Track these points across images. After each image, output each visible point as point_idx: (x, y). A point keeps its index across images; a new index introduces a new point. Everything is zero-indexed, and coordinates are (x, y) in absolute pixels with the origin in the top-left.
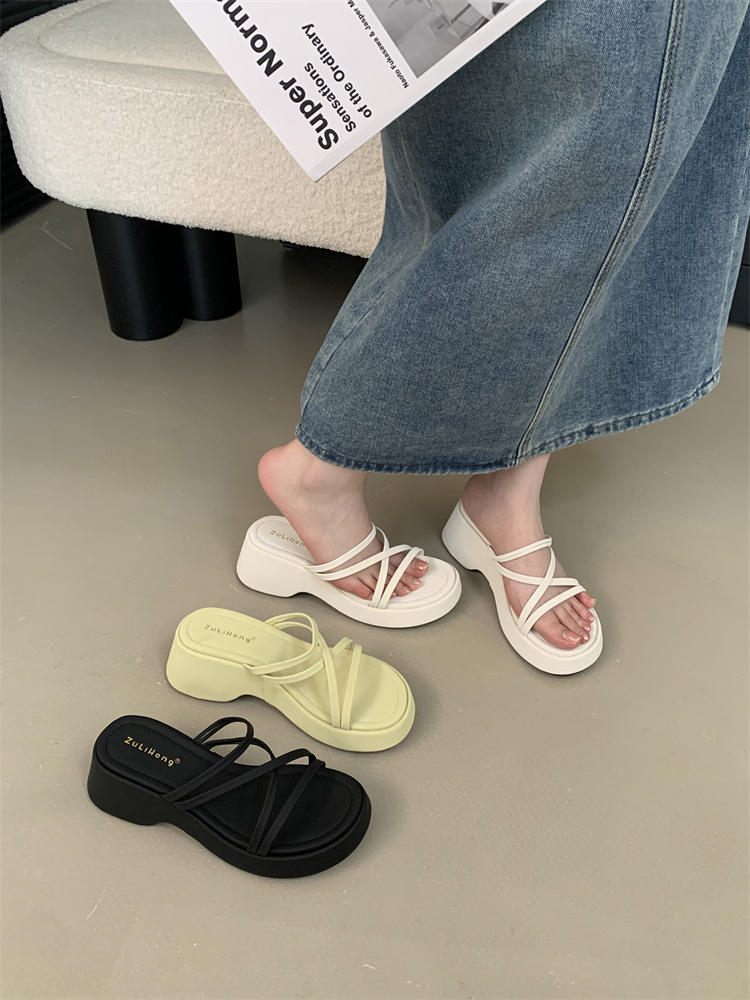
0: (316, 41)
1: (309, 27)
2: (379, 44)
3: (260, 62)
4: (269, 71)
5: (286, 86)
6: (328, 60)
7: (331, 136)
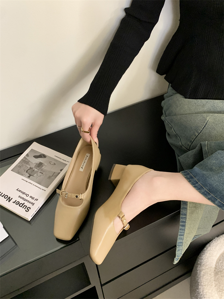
0: (20, 191)
1: (18, 189)
2: (36, 186)
4: (9, 201)
5: (14, 202)
6: (24, 193)
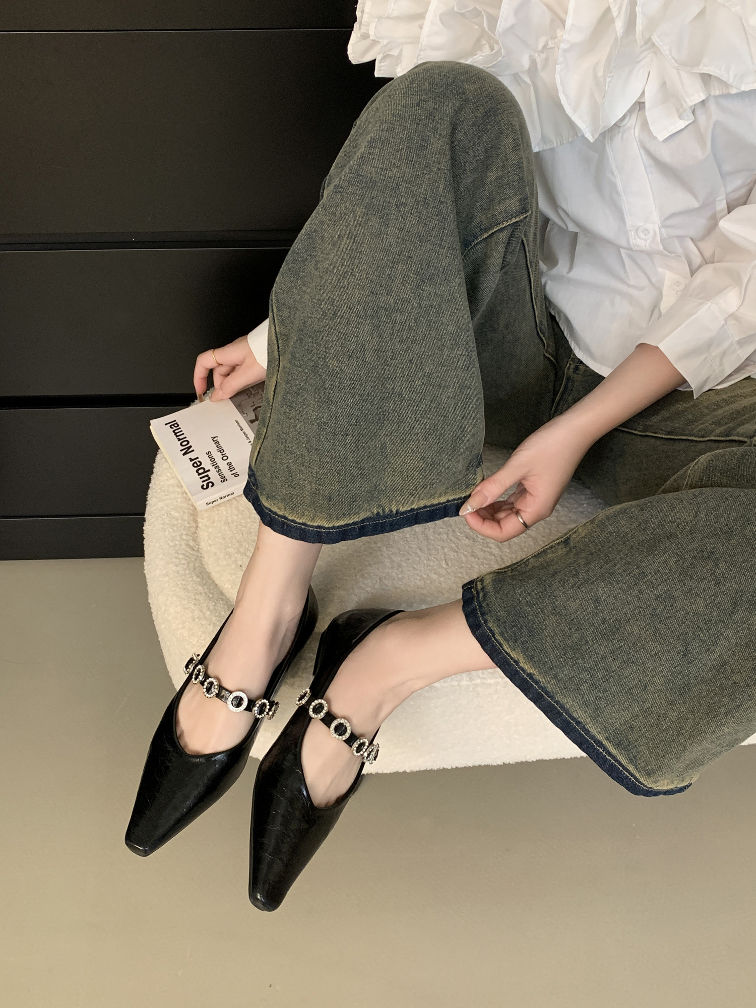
0: (217, 442)
1: (215, 437)
3: (181, 450)
4: (184, 454)
5: (191, 460)
6: (221, 450)
7: (210, 484)
